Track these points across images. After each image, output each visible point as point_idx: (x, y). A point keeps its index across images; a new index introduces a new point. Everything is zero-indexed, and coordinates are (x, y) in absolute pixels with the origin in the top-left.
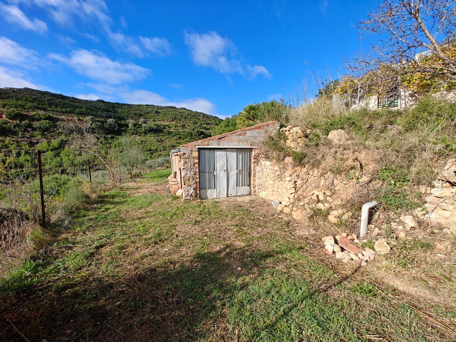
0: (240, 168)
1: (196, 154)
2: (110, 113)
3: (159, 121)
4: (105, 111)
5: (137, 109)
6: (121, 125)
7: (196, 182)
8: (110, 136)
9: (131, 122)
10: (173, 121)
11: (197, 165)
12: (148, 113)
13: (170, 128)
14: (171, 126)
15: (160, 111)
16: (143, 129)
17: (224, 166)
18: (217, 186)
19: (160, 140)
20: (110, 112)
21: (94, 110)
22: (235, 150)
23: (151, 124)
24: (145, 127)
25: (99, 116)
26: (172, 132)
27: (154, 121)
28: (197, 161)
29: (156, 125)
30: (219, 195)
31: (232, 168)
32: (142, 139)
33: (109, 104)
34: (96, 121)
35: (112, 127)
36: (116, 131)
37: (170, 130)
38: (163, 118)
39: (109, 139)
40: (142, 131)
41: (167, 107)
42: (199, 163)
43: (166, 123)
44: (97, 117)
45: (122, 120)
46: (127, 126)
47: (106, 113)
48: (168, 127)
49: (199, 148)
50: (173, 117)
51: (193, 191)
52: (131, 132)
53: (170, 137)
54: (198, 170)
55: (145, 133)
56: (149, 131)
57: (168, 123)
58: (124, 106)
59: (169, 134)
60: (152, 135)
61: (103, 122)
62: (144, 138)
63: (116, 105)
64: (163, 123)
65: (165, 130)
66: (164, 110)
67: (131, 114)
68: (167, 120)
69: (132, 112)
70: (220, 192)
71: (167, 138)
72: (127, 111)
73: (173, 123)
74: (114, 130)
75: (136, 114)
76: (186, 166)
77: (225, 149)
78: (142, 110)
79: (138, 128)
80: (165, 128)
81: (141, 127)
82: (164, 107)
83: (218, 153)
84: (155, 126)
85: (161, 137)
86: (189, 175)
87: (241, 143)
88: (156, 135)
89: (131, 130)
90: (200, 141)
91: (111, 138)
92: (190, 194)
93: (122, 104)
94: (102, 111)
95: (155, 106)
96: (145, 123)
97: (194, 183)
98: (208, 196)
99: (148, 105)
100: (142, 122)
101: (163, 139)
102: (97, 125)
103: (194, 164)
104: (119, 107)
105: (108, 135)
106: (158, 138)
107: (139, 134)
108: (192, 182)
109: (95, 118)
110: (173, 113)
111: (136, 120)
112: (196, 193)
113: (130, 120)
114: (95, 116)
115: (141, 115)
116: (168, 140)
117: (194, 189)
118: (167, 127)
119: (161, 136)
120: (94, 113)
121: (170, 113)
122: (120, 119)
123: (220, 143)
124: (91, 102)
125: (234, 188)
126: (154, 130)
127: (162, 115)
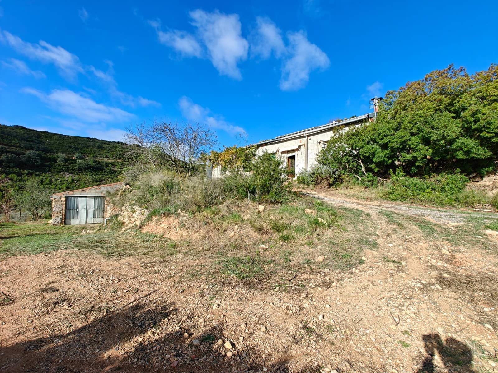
0: (97, 208)
1: (64, 199)
2: (31, 143)
3: (101, 157)
4: (25, 140)
5: (73, 141)
6: (45, 159)
7: (62, 215)
8: (26, 171)
9: (61, 156)
10: (120, 159)
11: (64, 205)
12: (88, 147)
13: (115, 166)
14: (116, 164)
15: (104, 146)
16: (78, 166)
17: (84, 206)
18: (79, 217)
19: (98, 180)
20: (33, 141)
21: (6, 138)
22: (93, 197)
23: (90, 160)
24: (80, 164)
25: (13, 146)
26: (116, 171)
27: (95, 157)
28: (64, 203)
29: (96, 161)
30: (80, 223)
31: (90, 207)
32: (74, 178)
33: (32, 132)
34: (8, 152)
35: (32, 161)
36: (38, 166)
37: (114, 169)
38: (107, 154)
39: (25, 175)
40: (75, 168)
41: (114, 142)
42: (66, 204)
43: (110, 161)
44: (10, 146)
45: (48, 153)
46: (55, 160)
47: (25, 142)
48: (112, 165)
49: (66, 196)
50: (120, 154)
51: (59, 220)
52: (60, 168)
53: (113, 176)
54: (64, 208)
55: (80, 170)
56: (85, 169)
57: (113, 161)
58: (55, 136)
59: (112, 173)
60: (89, 173)
61: (18, 154)
62: (77, 177)
63: (42, 134)
64: (106, 160)
65: (106, 168)
66: (109, 145)
67: (64, 146)
68: (113, 157)
69: (65, 144)
70: (80, 221)
71: (108, 178)
72: (58, 142)
73: (119, 161)
74: (34, 164)
75: (70, 147)
76: (55, 206)
77: (86, 196)
78: (79, 144)
79: (70, 164)
80: (107, 166)
81: (75, 163)
82: (110, 142)
83: (80, 199)
84: (94, 164)
85: (100, 176)
86: (57, 210)
87: (97, 194)
88: (94, 173)
89: (59, 165)
90: (67, 192)
91: (27, 174)
92: (57, 221)
93: (52, 133)
94: (19, 140)
95: (99, 140)
96: (81, 158)
97: (61, 216)
98: (71, 223)
99: (89, 138)
100: (77, 157)
101: (104, 178)
102: (8, 157)
103: (62, 205)
104: (46, 137)
105: (23, 170)
106: (96, 177)
107: (70, 171)
108: (59, 215)
109: (6, 148)
110: (121, 150)
111: (69, 154)
112: (62, 221)
113: (60, 154)
114: (8, 146)
115: (77, 149)
116: (109, 179)
117: (60, 219)
118: (110, 165)
119: (100, 174)
120: (6, 141)
121: (117, 149)
122: (47, 151)
123: (82, 193)
124: (5, 127)
125: (91, 219)
126: (92, 167)
127: (105, 151)
